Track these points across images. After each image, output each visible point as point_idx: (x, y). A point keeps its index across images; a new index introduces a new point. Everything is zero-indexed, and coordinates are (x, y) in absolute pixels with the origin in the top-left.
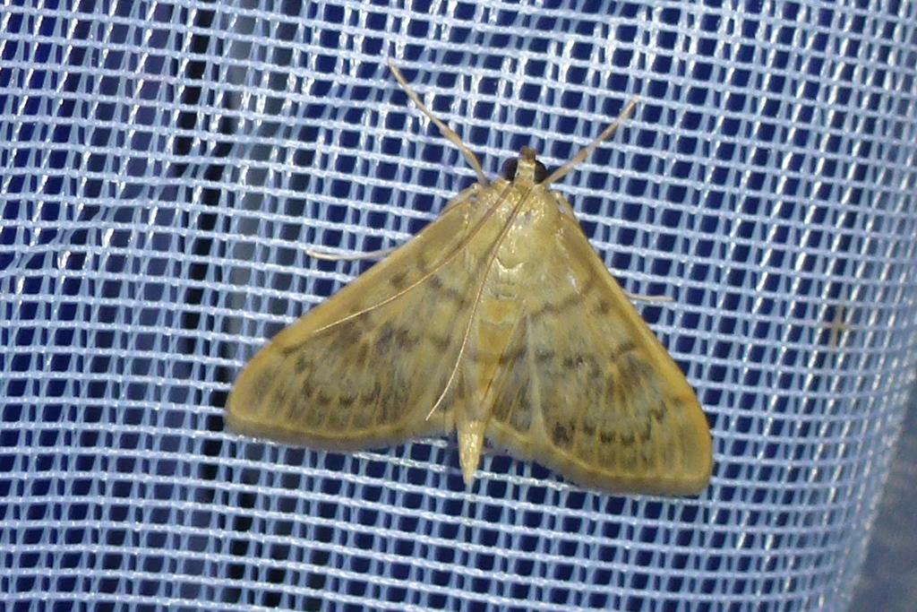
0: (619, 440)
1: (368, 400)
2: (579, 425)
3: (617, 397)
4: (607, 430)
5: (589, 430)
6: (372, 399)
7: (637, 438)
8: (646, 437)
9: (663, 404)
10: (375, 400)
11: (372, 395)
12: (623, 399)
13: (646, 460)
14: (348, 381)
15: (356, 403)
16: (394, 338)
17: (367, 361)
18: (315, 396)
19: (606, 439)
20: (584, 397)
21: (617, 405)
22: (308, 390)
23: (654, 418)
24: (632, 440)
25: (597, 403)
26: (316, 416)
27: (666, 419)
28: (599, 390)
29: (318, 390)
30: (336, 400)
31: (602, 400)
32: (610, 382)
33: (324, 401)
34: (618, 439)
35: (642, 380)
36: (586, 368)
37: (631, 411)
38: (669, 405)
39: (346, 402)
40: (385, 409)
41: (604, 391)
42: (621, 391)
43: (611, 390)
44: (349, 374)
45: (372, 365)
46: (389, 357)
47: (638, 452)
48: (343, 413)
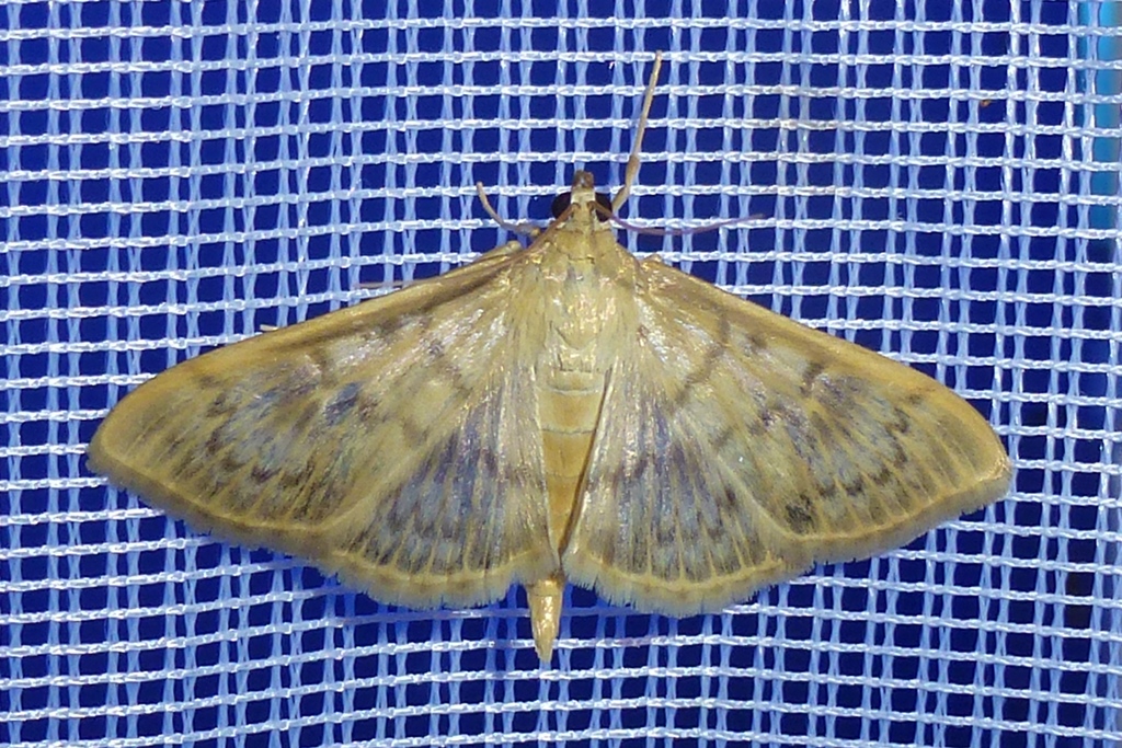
0: (872, 483)
1: (292, 481)
2: (812, 493)
3: (837, 434)
4: (848, 479)
5: (828, 492)
6: (297, 482)
7: (890, 467)
8: (902, 459)
9: (898, 412)
10: (300, 486)
11: (300, 476)
12: (846, 433)
13: (917, 487)
14: (274, 448)
15: (275, 481)
16: (356, 408)
17: (309, 428)
18: (221, 454)
19: (856, 489)
20: (798, 458)
21: (845, 444)
22: (213, 445)
23: (898, 434)
24: (886, 473)
25: (819, 457)
26: (213, 483)
27: (913, 427)
28: (811, 440)
29: (227, 449)
30: (248, 469)
31: (822, 448)
32: (818, 422)
33: (230, 465)
34: (868, 481)
35: (856, 398)
36: (777, 422)
37: (864, 440)
38: (906, 408)
39: (261, 476)
40: (309, 500)
41: (817, 436)
42: (838, 424)
43: (824, 430)
44: (278, 439)
45: (315, 434)
46: (340, 430)
47: (904, 483)
48: (249, 488)
